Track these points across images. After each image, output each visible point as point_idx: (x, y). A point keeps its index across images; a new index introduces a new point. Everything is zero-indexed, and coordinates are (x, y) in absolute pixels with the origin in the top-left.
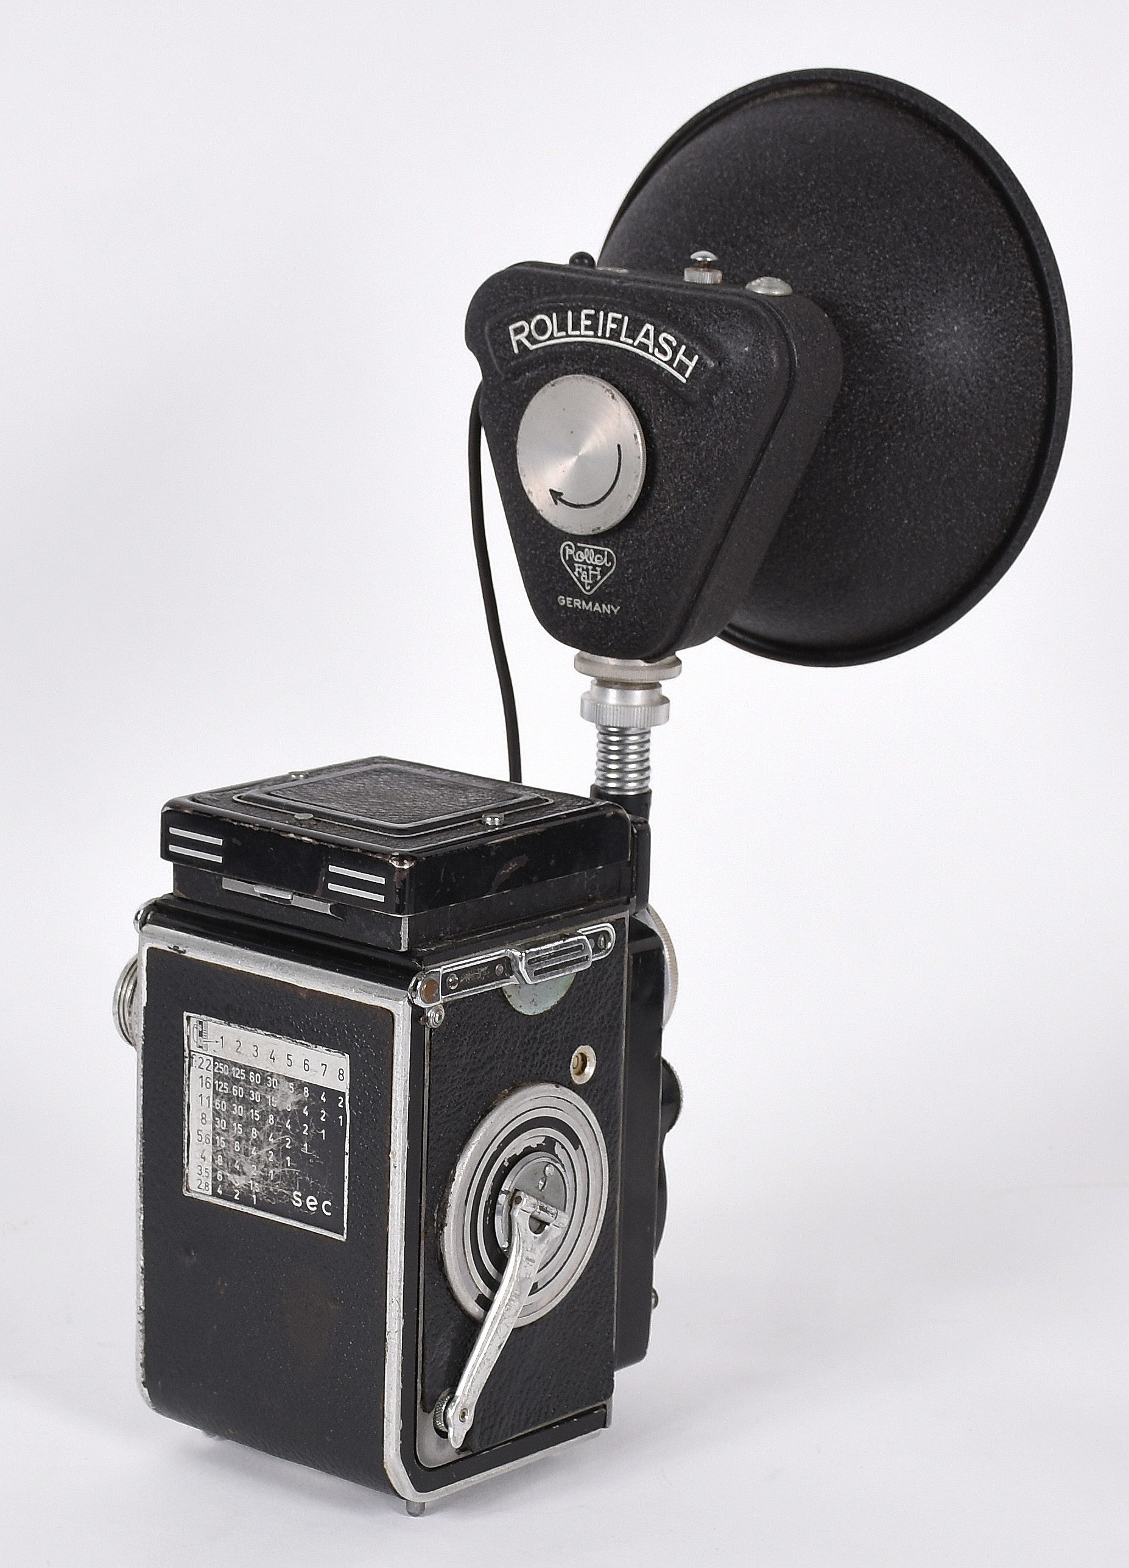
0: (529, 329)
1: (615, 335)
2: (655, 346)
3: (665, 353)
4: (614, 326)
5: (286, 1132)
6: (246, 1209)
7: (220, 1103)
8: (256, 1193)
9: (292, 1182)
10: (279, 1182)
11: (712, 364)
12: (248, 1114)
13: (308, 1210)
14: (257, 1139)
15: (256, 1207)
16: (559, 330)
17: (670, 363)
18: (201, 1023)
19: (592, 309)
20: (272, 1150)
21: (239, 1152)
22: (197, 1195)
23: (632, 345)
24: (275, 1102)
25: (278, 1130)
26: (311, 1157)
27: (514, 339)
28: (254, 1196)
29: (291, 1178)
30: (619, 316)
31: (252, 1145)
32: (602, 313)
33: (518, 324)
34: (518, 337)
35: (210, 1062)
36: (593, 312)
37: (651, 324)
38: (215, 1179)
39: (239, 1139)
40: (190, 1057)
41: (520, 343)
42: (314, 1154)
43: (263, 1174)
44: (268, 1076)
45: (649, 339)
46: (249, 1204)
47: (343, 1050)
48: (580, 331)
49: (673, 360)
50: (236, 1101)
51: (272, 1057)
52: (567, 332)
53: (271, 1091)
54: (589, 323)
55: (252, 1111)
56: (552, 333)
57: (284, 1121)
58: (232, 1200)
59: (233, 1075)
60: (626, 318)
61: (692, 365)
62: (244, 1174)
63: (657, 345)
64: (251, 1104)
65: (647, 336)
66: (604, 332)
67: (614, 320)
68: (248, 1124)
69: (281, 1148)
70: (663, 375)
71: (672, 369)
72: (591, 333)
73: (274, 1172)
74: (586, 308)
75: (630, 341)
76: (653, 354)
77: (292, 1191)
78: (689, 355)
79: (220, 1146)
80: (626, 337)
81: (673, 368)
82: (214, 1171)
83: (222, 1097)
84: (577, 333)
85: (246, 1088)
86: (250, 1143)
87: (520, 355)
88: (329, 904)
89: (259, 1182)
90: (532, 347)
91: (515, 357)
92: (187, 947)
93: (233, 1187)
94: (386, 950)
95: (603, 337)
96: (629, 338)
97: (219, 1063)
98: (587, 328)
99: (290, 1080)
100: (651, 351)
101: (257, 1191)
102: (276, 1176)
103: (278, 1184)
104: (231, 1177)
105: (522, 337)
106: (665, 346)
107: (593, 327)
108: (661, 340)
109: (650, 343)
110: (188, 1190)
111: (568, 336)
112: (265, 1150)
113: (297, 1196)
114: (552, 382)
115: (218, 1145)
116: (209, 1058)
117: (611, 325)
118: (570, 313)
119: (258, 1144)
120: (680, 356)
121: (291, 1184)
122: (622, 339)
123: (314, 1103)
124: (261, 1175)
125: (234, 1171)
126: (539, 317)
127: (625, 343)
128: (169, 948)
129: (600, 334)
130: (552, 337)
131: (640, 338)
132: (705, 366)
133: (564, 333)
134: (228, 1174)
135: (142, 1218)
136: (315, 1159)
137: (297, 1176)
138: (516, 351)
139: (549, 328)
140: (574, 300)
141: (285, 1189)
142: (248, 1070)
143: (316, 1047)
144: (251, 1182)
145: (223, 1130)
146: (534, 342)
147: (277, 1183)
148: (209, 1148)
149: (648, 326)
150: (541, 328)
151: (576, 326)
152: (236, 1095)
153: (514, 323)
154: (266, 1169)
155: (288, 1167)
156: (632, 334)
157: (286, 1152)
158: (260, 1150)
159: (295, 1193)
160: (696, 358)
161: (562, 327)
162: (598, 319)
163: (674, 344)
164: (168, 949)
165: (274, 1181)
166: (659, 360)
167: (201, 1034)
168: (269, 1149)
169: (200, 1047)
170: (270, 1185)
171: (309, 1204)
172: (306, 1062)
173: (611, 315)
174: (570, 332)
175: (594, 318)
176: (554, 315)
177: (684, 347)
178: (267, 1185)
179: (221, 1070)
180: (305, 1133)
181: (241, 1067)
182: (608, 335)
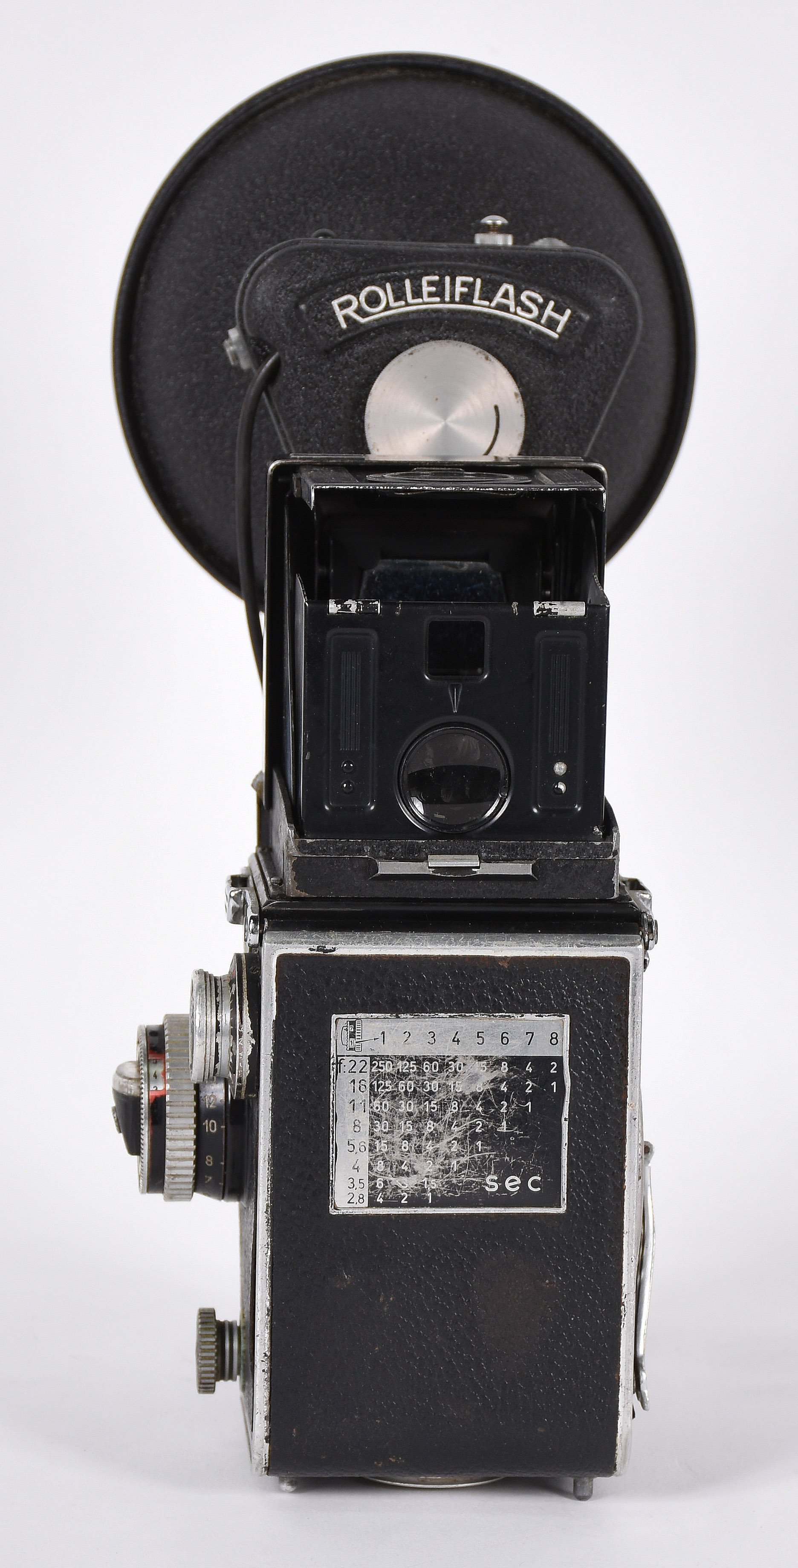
0: (357, 303)
1: (467, 298)
2: (516, 306)
3: (529, 311)
4: (465, 290)
5: (476, 1115)
6: (420, 1211)
7: (381, 1104)
8: (432, 1191)
9: (485, 1167)
10: (466, 1171)
11: (587, 317)
12: (421, 1107)
13: (507, 1191)
14: (434, 1132)
15: (432, 1206)
16: (397, 299)
17: (537, 320)
18: (351, 1023)
19: (435, 275)
20: (455, 1139)
21: (408, 1151)
22: (351, 1211)
23: (489, 307)
24: (460, 1086)
25: (465, 1115)
26: (512, 1134)
27: (340, 314)
28: (430, 1195)
29: (482, 1163)
30: (471, 279)
31: (427, 1139)
32: (447, 279)
33: (343, 299)
34: (345, 312)
35: (366, 1063)
36: (437, 278)
37: (510, 283)
38: (373, 1188)
39: (408, 1138)
40: (338, 1063)
41: (347, 318)
42: (516, 1130)
43: (442, 1168)
44: (450, 1061)
45: (508, 299)
46: (423, 1203)
47: (559, 1011)
48: (422, 298)
49: (541, 315)
50: (403, 1097)
51: (456, 1040)
52: (406, 301)
53: (454, 1076)
54: (433, 289)
55: (427, 1102)
56: (388, 303)
57: (473, 1104)
58: (399, 1205)
59: (398, 1070)
60: (479, 281)
61: (563, 319)
62: (415, 1173)
63: (518, 303)
64: (425, 1096)
65: (506, 295)
66: (452, 296)
67: (464, 284)
68: (419, 1120)
69: (468, 1134)
70: (530, 332)
71: (540, 326)
72: (438, 299)
73: (458, 1162)
74: (428, 275)
75: (487, 303)
76: (515, 314)
77: (484, 1177)
78: (559, 310)
79: (380, 1151)
80: (480, 299)
81: (541, 324)
82: (372, 1179)
83: (384, 1097)
84: (420, 300)
85: (418, 1081)
86: (424, 1138)
87: (348, 330)
88: (531, 864)
89: (437, 1178)
90: (363, 321)
91: (342, 332)
92: (336, 944)
93: (399, 1191)
94: (593, 901)
95: (452, 301)
96: (484, 300)
97: (378, 1061)
98: (431, 295)
99: (480, 1059)
100: (512, 309)
101: (433, 1188)
102: (460, 1165)
103: (464, 1174)
104: (396, 1181)
105: (350, 311)
106: (528, 303)
107: (440, 294)
108: (523, 298)
109: (511, 303)
110: (336, 1208)
111: (407, 305)
112: (445, 1141)
113: (492, 1180)
114: (409, 351)
115: (378, 1150)
116: (363, 1058)
117: (459, 289)
118: (407, 283)
119: (435, 1137)
120: (549, 311)
121: (482, 1168)
122: (476, 301)
123: (515, 1076)
124: (439, 1169)
125: (400, 1174)
126: (368, 289)
127: (479, 305)
128: (311, 949)
129: (447, 299)
130: (388, 308)
131: (498, 299)
132: (580, 319)
133: (403, 303)
134: (392, 1179)
135: (269, 1254)
136: (516, 1136)
137: (491, 1160)
138: (344, 326)
139: (382, 298)
140: (411, 268)
141: (474, 1177)
142: (419, 1061)
143: (523, 1016)
144: (425, 1180)
145: (385, 1133)
146: (365, 314)
147: (463, 1172)
148: (365, 1158)
149: (505, 287)
150: (373, 300)
151: (417, 293)
152: (402, 1091)
153: (338, 298)
154: (447, 1161)
155: (478, 1152)
156: (488, 296)
157: (474, 1137)
158: (438, 1142)
159: (488, 1179)
160: (568, 312)
161: (399, 295)
162: (444, 284)
163: (541, 300)
164: (309, 952)
165: (460, 1171)
166: (523, 318)
167: (352, 1035)
168: (452, 1139)
169: (350, 1049)
170: (452, 1177)
171: (508, 1185)
172: (505, 1035)
173: (459, 280)
174: (410, 300)
175: (440, 285)
176: (388, 286)
177: (552, 304)
178: (447, 1178)
179: (382, 1068)
180: (503, 1110)
181: (410, 1059)
182: (457, 299)
